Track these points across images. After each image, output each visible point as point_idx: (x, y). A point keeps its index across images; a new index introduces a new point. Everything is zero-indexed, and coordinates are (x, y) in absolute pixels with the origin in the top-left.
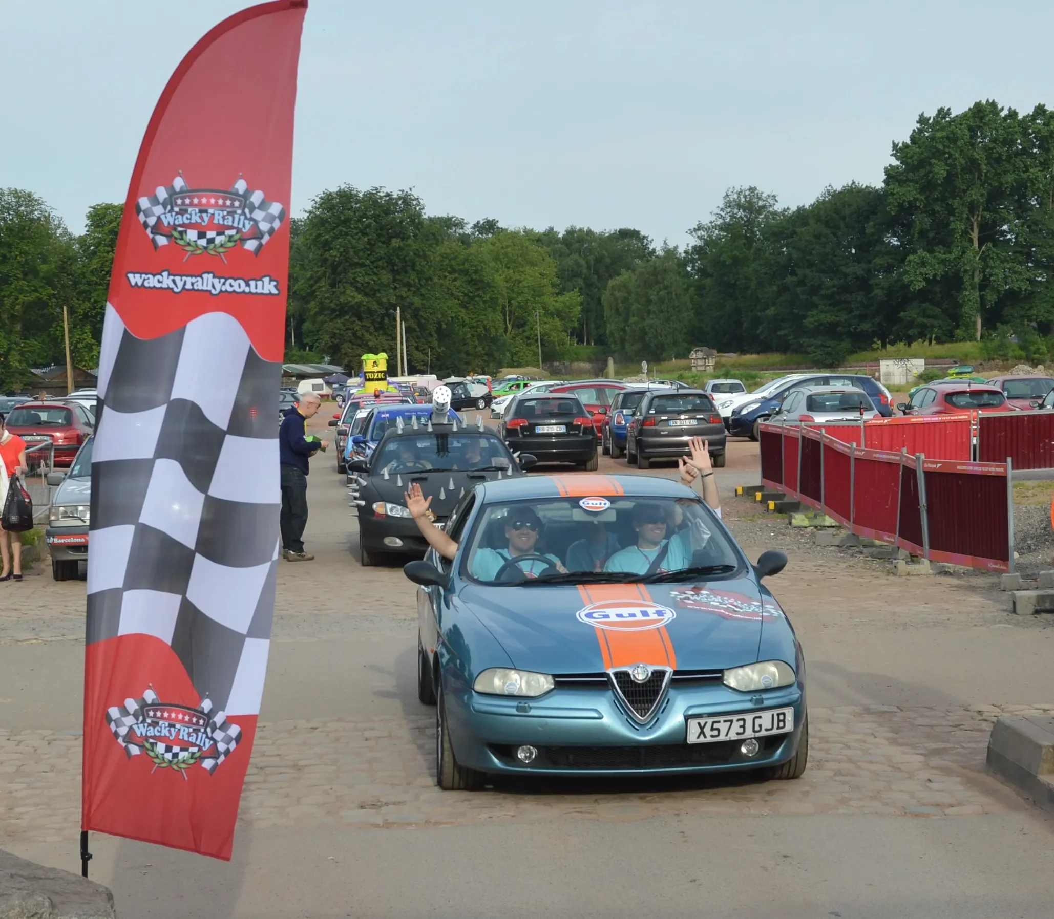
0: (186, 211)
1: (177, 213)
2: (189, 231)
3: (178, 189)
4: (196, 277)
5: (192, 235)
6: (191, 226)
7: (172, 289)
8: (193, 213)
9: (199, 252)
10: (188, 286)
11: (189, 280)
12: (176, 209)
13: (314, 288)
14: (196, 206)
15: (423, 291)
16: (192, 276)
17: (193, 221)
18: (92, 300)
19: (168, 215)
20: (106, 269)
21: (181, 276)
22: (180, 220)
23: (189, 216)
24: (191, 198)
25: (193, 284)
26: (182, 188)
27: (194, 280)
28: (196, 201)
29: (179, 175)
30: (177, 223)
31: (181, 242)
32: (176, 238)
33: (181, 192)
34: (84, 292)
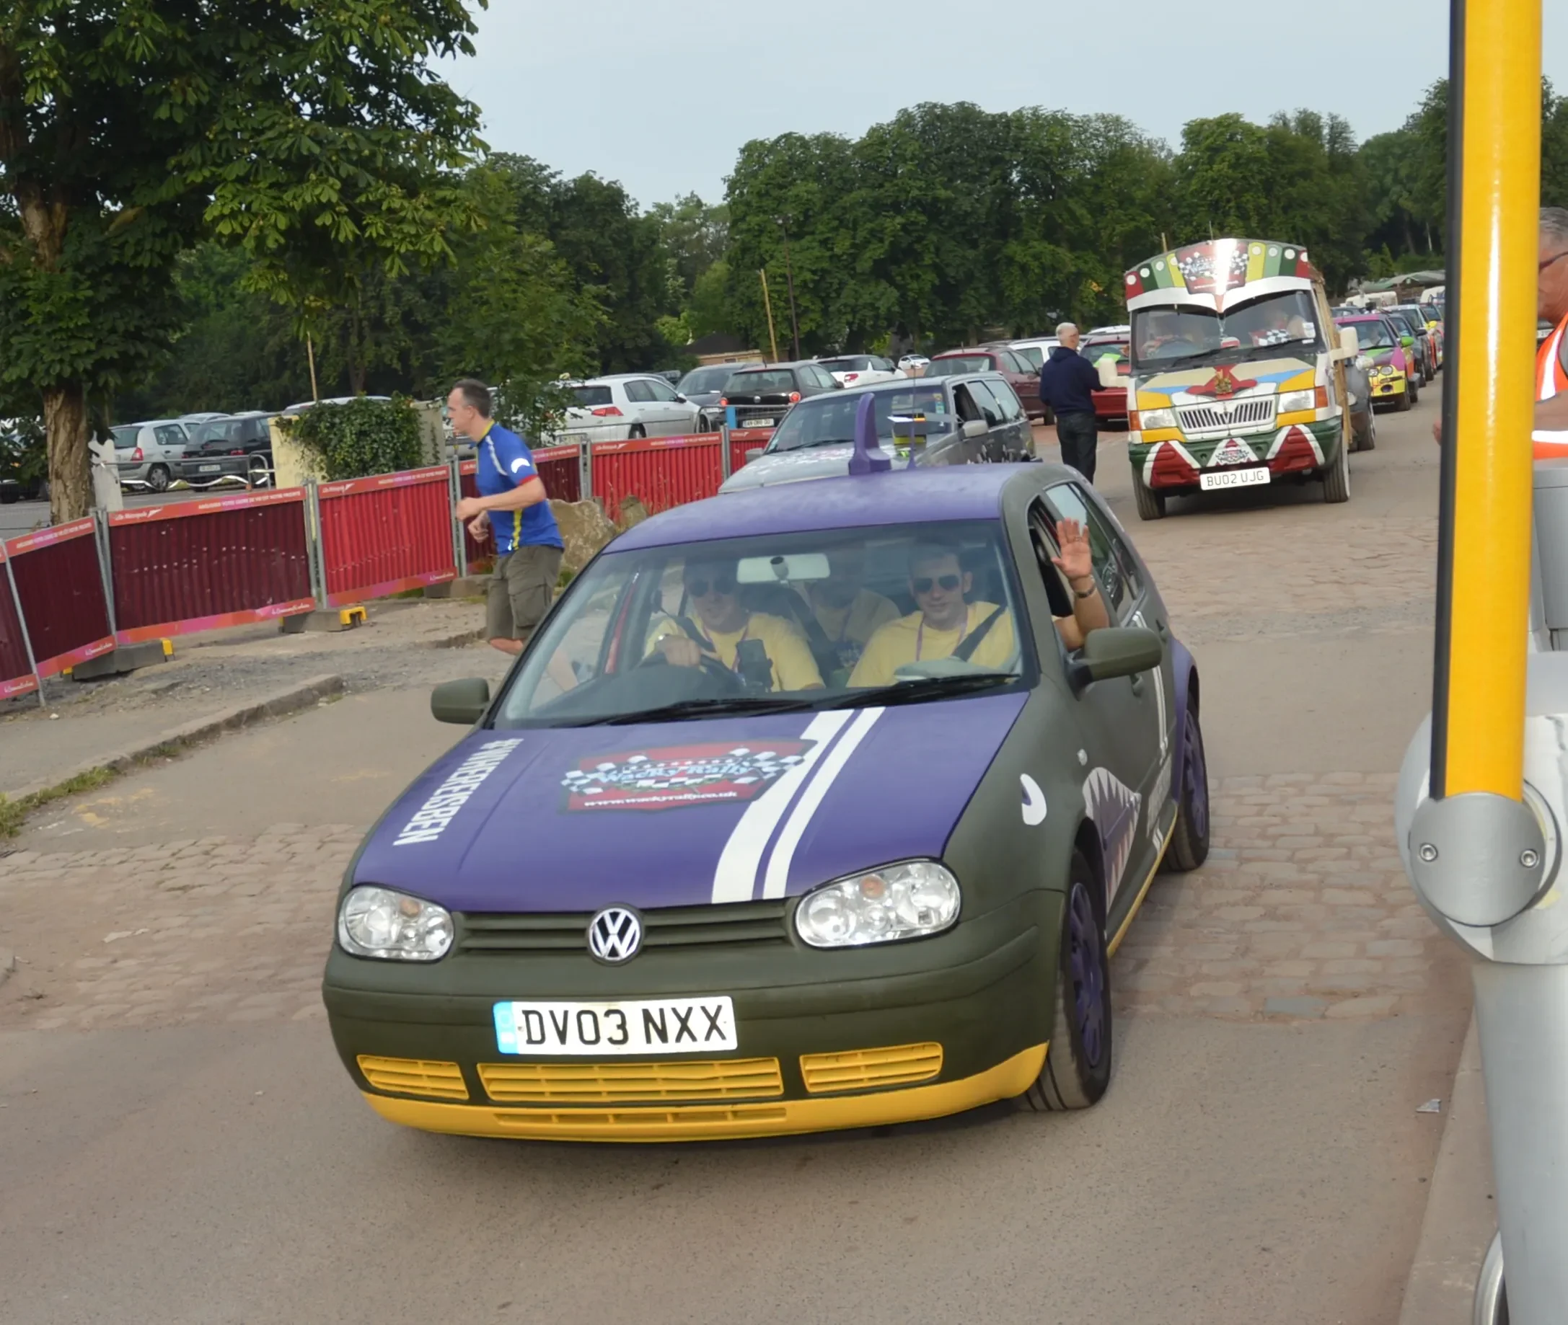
13: (1436, 187)
15: (1560, 178)
18: (1195, 224)
20: (1207, 189)
34: (1184, 215)
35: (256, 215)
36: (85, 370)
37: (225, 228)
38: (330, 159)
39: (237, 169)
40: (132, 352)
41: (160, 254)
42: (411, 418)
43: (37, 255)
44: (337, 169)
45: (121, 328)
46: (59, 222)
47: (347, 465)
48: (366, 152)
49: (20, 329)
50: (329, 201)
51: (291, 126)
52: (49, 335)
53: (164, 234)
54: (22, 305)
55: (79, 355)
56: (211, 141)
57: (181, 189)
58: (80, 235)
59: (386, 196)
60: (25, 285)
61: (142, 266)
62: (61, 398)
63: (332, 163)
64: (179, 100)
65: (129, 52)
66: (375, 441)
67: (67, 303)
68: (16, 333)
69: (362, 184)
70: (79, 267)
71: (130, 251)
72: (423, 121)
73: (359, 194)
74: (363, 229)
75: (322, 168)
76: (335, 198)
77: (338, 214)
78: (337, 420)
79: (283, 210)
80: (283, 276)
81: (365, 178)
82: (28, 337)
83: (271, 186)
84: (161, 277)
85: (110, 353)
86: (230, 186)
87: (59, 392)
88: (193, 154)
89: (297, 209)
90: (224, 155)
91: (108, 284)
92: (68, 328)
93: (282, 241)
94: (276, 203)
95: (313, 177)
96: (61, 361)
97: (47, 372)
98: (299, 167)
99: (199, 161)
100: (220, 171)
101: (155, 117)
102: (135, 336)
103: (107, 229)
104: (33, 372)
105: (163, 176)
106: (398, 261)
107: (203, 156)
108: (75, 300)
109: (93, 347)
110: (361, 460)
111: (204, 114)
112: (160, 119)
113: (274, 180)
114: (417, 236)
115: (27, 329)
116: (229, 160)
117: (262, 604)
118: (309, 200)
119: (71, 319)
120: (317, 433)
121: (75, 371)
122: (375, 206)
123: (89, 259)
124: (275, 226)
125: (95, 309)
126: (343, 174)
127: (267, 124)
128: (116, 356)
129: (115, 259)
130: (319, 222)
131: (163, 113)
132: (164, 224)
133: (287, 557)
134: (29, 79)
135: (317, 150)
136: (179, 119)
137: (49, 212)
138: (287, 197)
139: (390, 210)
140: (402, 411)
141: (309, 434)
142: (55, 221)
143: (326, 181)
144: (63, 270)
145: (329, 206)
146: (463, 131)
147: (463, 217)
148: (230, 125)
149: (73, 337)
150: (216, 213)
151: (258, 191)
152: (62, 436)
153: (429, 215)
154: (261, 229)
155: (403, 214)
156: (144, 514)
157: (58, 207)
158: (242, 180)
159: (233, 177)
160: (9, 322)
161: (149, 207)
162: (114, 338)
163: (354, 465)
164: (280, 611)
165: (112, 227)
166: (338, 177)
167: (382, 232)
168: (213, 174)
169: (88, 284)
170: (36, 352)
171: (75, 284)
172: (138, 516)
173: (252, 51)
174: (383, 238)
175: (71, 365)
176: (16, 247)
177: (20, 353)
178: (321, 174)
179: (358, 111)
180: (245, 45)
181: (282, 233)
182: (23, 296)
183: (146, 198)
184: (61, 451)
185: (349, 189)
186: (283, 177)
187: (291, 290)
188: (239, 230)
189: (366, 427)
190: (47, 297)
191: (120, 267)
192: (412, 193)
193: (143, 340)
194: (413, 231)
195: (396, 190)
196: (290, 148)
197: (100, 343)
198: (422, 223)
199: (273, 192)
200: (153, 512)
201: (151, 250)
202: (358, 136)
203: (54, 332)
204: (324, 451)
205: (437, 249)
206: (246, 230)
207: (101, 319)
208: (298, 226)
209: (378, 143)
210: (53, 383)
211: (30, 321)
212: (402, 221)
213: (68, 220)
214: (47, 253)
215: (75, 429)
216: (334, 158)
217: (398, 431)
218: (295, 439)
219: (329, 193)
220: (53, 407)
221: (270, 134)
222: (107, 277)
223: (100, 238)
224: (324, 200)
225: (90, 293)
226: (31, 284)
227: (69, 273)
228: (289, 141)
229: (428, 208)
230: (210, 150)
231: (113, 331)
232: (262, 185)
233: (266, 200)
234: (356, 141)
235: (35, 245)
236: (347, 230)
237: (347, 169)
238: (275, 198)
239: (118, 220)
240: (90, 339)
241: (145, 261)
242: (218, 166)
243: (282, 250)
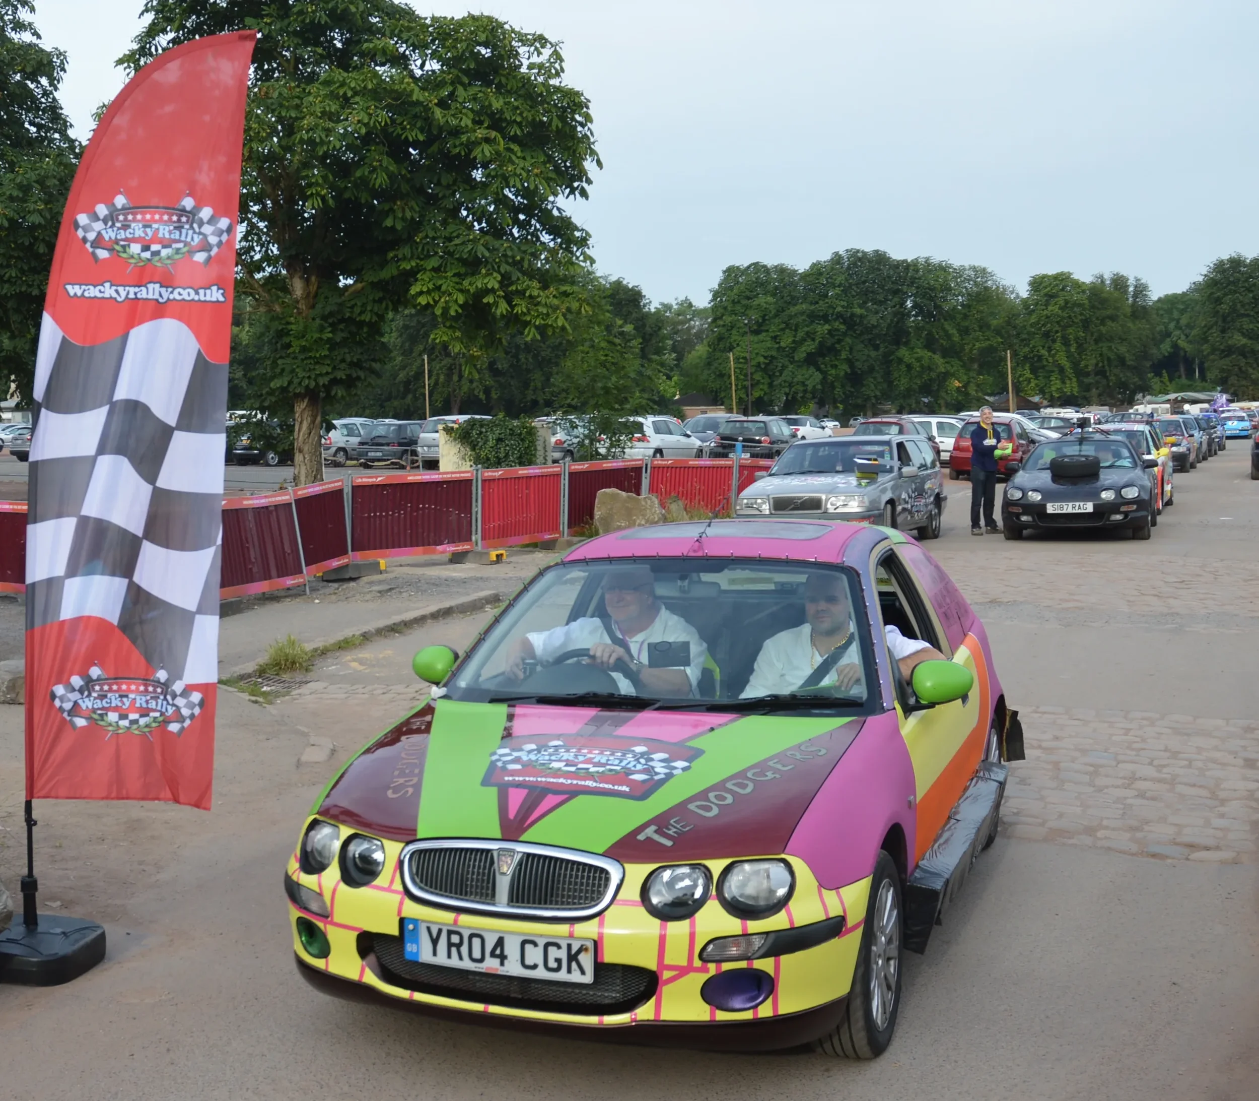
0: (129, 227)
1: (119, 229)
2: (132, 245)
3: (119, 206)
4: (139, 287)
5: (135, 248)
6: (134, 240)
7: (115, 299)
8: (136, 228)
9: (142, 264)
10: (132, 296)
11: (132, 290)
12: (118, 225)
14: (139, 221)
16: (135, 286)
17: (137, 235)
19: (110, 230)
21: (124, 286)
22: (122, 235)
23: (132, 231)
24: (134, 214)
25: (136, 294)
26: (123, 205)
27: (137, 289)
28: (139, 217)
29: (121, 193)
30: (119, 237)
31: (124, 255)
32: (118, 252)
33: (124, 208)
35: (444, 293)
36: (324, 385)
37: (422, 300)
38: (494, 260)
39: (434, 263)
40: (354, 375)
41: (377, 314)
42: (532, 432)
43: (298, 309)
44: (499, 267)
45: (348, 359)
46: (313, 288)
47: (488, 459)
48: (518, 258)
49: (284, 355)
50: (493, 288)
51: (471, 237)
52: (303, 360)
53: (380, 301)
54: (286, 340)
55: (321, 375)
56: (417, 243)
57: (395, 272)
58: (326, 298)
59: (528, 287)
60: (290, 327)
61: (364, 321)
62: (306, 401)
63: (496, 263)
64: (400, 215)
65: (372, 182)
66: (507, 445)
67: (315, 341)
68: (281, 357)
69: (514, 278)
70: (324, 318)
71: (357, 310)
72: (552, 240)
73: (511, 284)
74: (512, 307)
75: (489, 266)
76: (497, 286)
77: (498, 296)
78: (484, 430)
79: (461, 291)
80: (458, 334)
81: (516, 274)
82: (289, 361)
83: (455, 275)
84: (375, 329)
85: (340, 375)
86: (428, 273)
87: (305, 397)
88: (406, 251)
89: (472, 291)
90: (425, 253)
91: (342, 331)
92: (315, 357)
93: (460, 311)
94: (458, 287)
95: (483, 271)
96: (309, 377)
97: (300, 383)
98: (473, 265)
99: (409, 256)
100: (422, 263)
101: (384, 225)
102: (357, 365)
103: (343, 294)
104: (290, 383)
105: (384, 264)
106: (533, 330)
107: (412, 253)
108: (321, 339)
109: (330, 370)
110: (497, 457)
111: (415, 226)
112: (386, 227)
113: (457, 271)
114: (548, 315)
115: (288, 356)
116: (428, 256)
117: (441, 543)
118: (480, 286)
119: (317, 351)
120: (470, 437)
121: (317, 384)
122: (521, 293)
123: (331, 314)
124: (456, 301)
125: (333, 345)
126: (503, 271)
127: (455, 234)
128: (344, 377)
129: (348, 315)
130: (485, 301)
131: (389, 223)
132: (381, 294)
133: (459, 514)
134: (309, 193)
135: (487, 254)
136: (399, 227)
137: (307, 281)
138: (466, 283)
139: (531, 297)
140: (526, 428)
141: (465, 437)
142: (311, 287)
143: (492, 274)
144: (314, 319)
145: (493, 291)
146: (578, 249)
147: (577, 305)
148: (431, 234)
149: (317, 363)
150: (418, 290)
151: (446, 278)
152: (305, 426)
153: (556, 302)
154: (446, 302)
155: (539, 299)
156: (374, 480)
157: (313, 278)
158: (435, 270)
159: (430, 267)
160: (276, 350)
161: (372, 283)
162: (343, 365)
163: (493, 460)
164: (452, 548)
165: (346, 294)
166: (499, 272)
167: (525, 310)
168: (417, 264)
169: (329, 329)
170: (293, 371)
171: (321, 329)
172: (370, 480)
173: (448, 187)
174: (525, 314)
175: (315, 380)
176: (283, 302)
177: (283, 370)
178: (489, 270)
179: (511, 230)
180: (444, 182)
181: (461, 306)
182: (288, 334)
183: (371, 277)
184: (304, 435)
185: (506, 280)
186: (463, 270)
187: (462, 343)
188: (432, 302)
189: (502, 436)
190: (303, 336)
191: (350, 320)
192: (545, 287)
193: (361, 368)
194: (545, 312)
195: (535, 284)
196: (470, 252)
197: (334, 368)
198: (551, 307)
199: (456, 279)
200: (379, 479)
201: (371, 311)
202: (513, 246)
203: (306, 358)
204: (473, 449)
205: (560, 324)
206: (436, 302)
207: (336, 353)
208: (471, 302)
209: (525, 252)
210: (303, 391)
211: (291, 350)
212: (538, 304)
213: (319, 287)
214: (304, 307)
215: (313, 422)
216: (497, 260)
217: (522, 440)
218: (455, 439)
219: (493, 282)
220: (300, 407)
221: (457, 241)
222: (342, 326)
223: (339, 301)
224: (490, 286)
225: (330, 335)
226: (293, 327)
227: (318, 321)
228: (470, 247)
229: (554, 296)
230: (417, 249)
231: (343, 361)
232: (449, 274)
233: (452, 284)
234: (512, 249)
235: (297, 302)
236: (503, 308)
237: (504, 268)
238: (457, 283)
239: (351, 290)
240: (328, 365)
241: (366, 317)
242: (421, 260)
243: (458, 316)
